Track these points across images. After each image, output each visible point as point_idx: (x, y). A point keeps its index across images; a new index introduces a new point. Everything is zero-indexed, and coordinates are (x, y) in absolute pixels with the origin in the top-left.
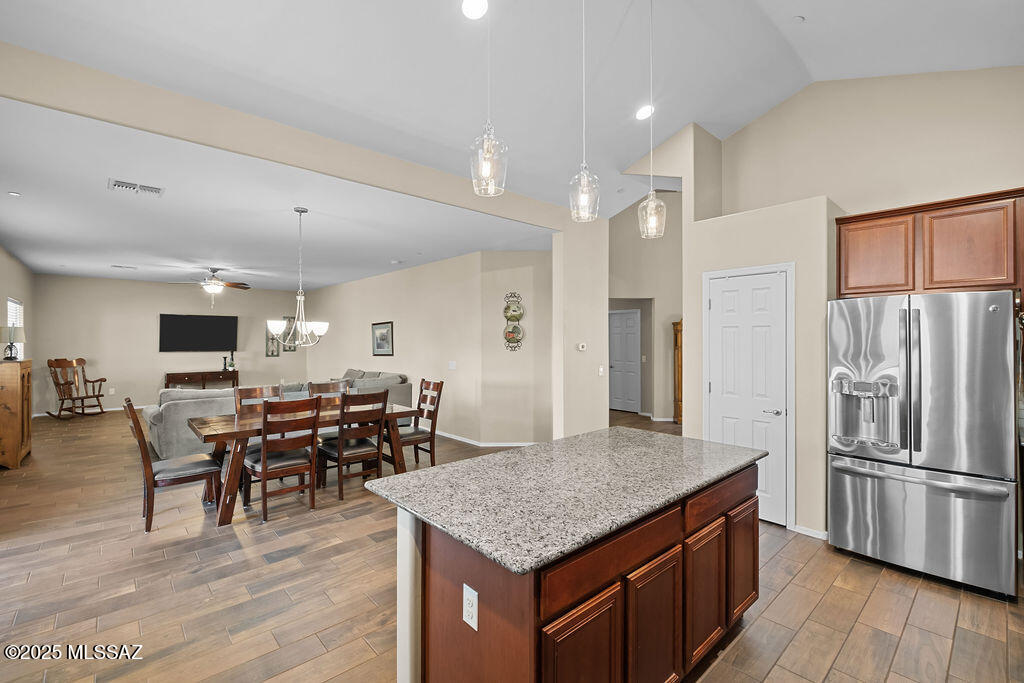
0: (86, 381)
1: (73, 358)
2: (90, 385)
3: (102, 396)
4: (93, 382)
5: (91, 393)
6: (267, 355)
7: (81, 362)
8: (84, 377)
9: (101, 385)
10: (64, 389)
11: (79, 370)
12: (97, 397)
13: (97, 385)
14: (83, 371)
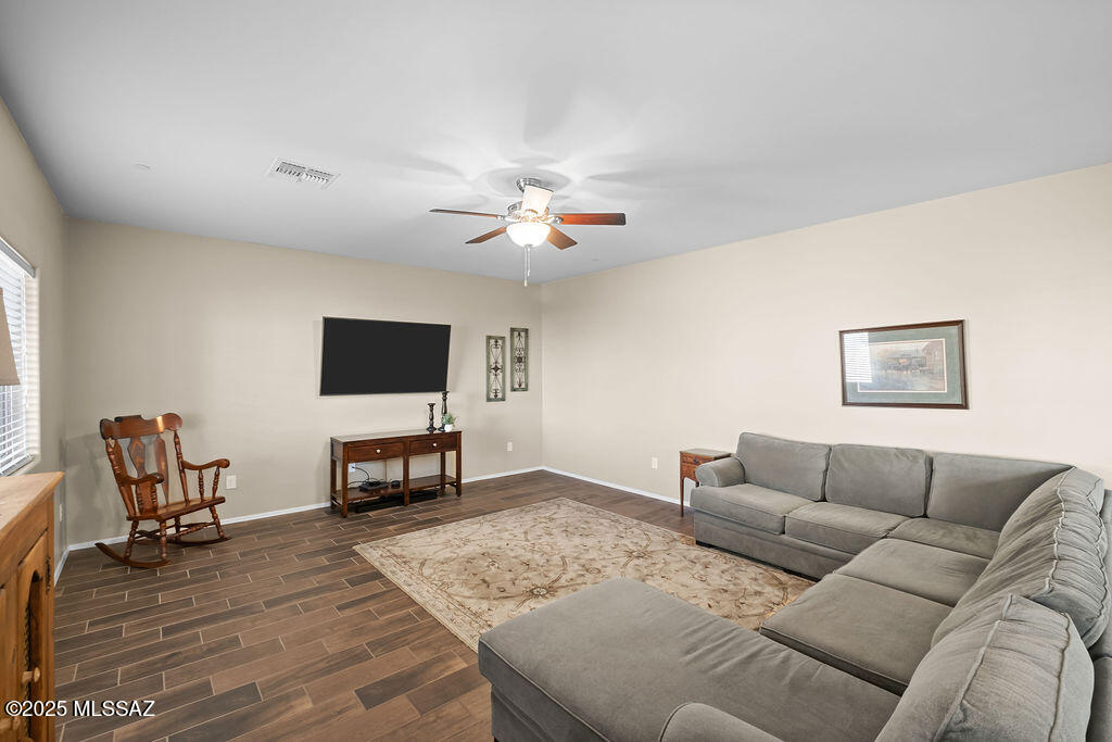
0: (184, 467)
1: (153, 411)
2: (192, 476)
3: (222, 500)
4: (200, 468)
5: (194, 495)
6: (489, 400)
7: (172, 420)
8: (179, 455)
9: (217, 476)
10: (138, 489)
11: (168, 437)
12: (212, 504)
13: (209, 474)
14: (177, 443)
